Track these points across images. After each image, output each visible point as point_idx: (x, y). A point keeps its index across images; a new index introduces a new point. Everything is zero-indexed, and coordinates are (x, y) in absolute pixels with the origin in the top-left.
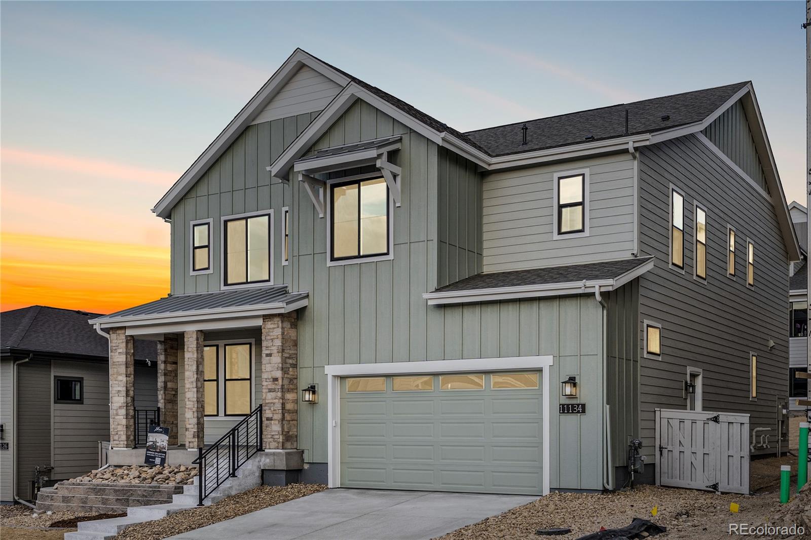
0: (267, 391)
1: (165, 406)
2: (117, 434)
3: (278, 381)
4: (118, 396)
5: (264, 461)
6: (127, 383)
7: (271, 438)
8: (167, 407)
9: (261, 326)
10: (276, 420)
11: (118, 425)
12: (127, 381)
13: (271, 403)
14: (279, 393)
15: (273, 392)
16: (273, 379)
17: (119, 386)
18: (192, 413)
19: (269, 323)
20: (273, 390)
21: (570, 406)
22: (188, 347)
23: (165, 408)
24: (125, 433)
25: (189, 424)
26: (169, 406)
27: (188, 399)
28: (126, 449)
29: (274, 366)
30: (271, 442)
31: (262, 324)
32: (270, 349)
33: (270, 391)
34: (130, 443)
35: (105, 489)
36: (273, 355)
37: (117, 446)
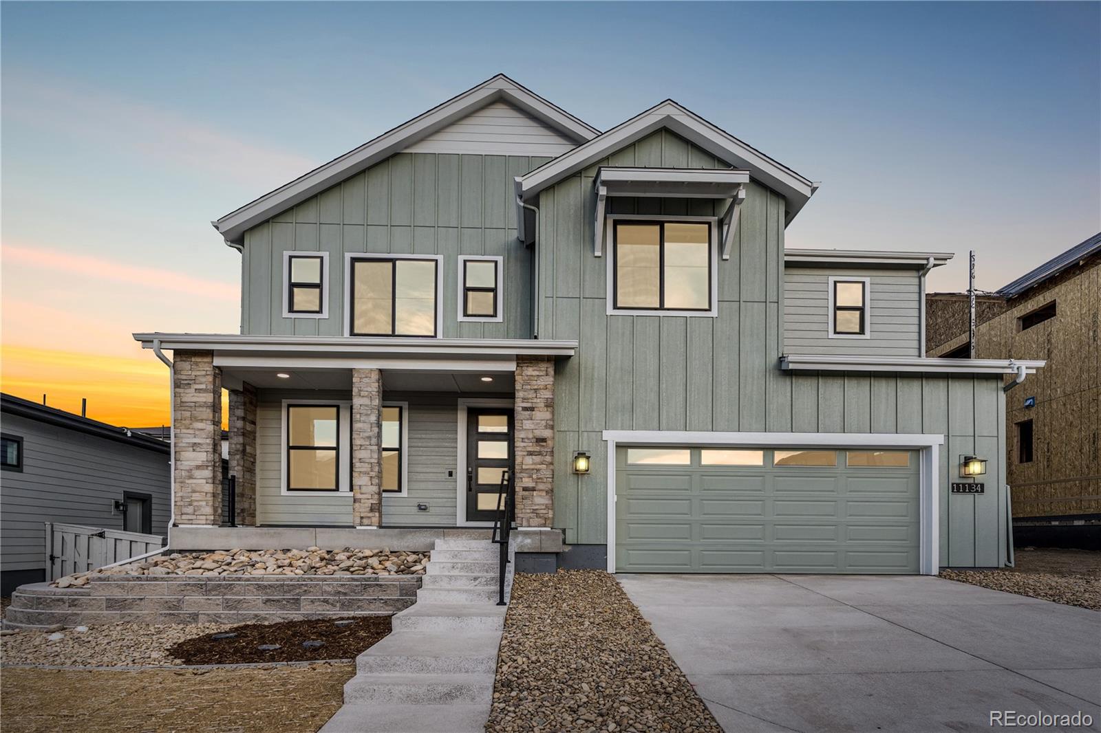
0: (525, 453)
1: (243, 475)
2: (190, 505)
3: (546, 442)
4: (194, 450)
5: (521, 542)
6: (214, 434)
7: (533, 513)
8: (245, 477)
9: (514, 372)
10: (542, 490)
11: (194, 491)
12: (214, 431)
13: (533, 469)
14: (547, 457)
15: (536, 455)
16: (537, 439)
17: (195, 437)
18: (369, 478)
19: (530, 369)
20: (536, 453)
21: (967, 485)
22: (360, 391)
23: (243, 477)
24: (211, 503)
25: (362, 494)
26: (248, 475)
27: (360, 459)
28: (210, 526)
29: (538, 424)
30: (531, 518)
31: (515, 369)
32: (530, 401)
33: (530, 454)
34: (217, 517)
35: (232, 584)
36: (535, 409)
37: (191, 522)
